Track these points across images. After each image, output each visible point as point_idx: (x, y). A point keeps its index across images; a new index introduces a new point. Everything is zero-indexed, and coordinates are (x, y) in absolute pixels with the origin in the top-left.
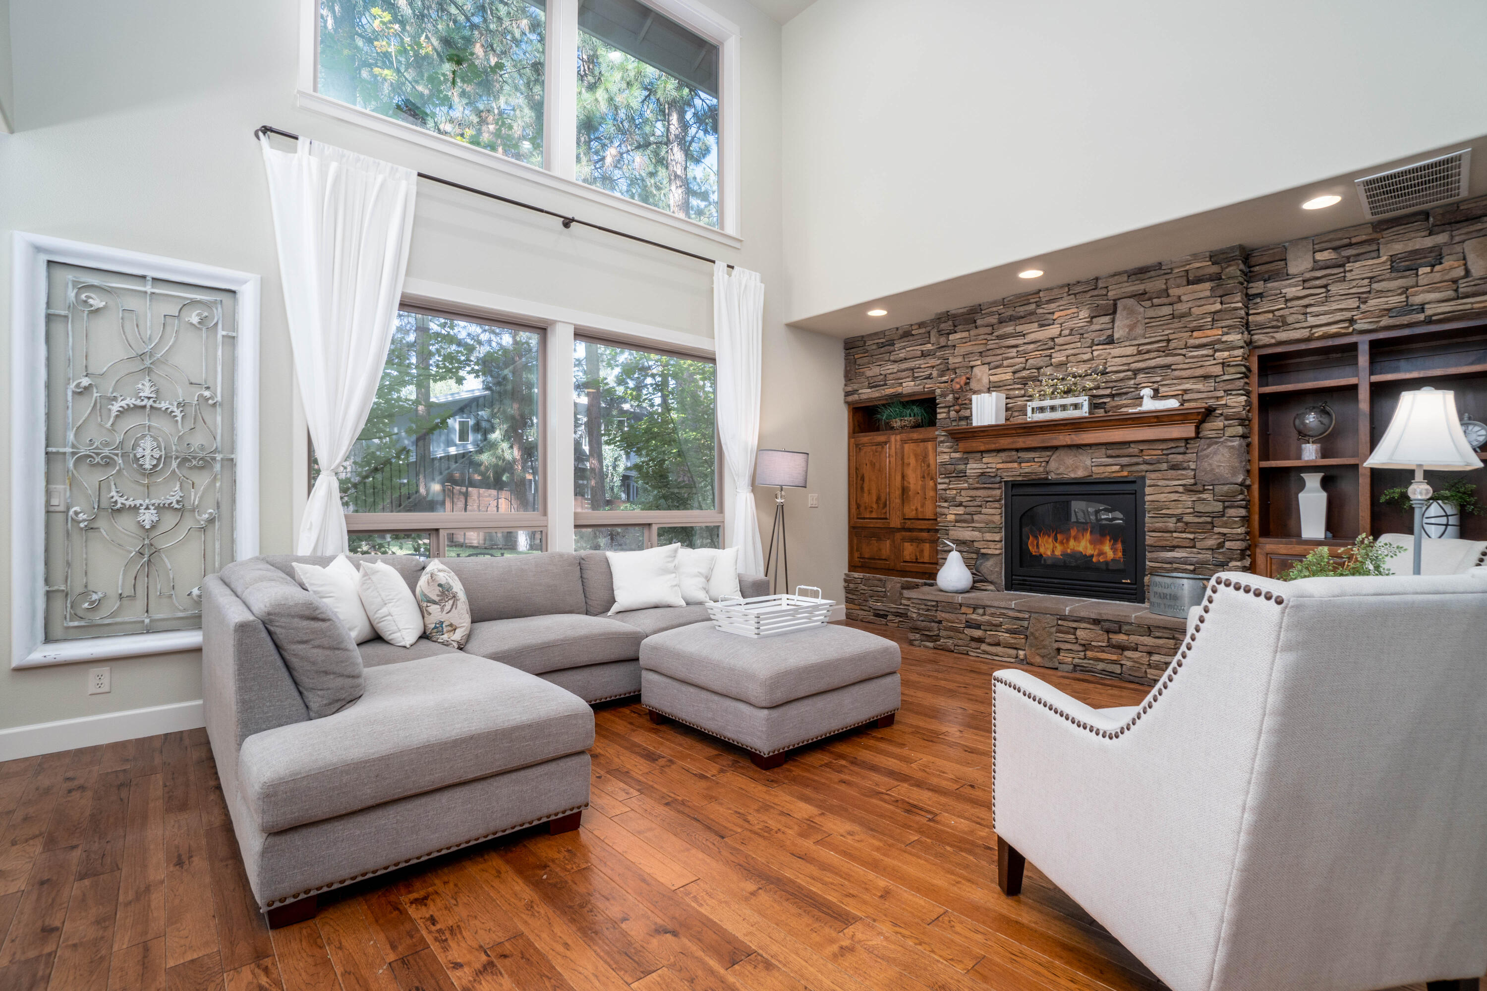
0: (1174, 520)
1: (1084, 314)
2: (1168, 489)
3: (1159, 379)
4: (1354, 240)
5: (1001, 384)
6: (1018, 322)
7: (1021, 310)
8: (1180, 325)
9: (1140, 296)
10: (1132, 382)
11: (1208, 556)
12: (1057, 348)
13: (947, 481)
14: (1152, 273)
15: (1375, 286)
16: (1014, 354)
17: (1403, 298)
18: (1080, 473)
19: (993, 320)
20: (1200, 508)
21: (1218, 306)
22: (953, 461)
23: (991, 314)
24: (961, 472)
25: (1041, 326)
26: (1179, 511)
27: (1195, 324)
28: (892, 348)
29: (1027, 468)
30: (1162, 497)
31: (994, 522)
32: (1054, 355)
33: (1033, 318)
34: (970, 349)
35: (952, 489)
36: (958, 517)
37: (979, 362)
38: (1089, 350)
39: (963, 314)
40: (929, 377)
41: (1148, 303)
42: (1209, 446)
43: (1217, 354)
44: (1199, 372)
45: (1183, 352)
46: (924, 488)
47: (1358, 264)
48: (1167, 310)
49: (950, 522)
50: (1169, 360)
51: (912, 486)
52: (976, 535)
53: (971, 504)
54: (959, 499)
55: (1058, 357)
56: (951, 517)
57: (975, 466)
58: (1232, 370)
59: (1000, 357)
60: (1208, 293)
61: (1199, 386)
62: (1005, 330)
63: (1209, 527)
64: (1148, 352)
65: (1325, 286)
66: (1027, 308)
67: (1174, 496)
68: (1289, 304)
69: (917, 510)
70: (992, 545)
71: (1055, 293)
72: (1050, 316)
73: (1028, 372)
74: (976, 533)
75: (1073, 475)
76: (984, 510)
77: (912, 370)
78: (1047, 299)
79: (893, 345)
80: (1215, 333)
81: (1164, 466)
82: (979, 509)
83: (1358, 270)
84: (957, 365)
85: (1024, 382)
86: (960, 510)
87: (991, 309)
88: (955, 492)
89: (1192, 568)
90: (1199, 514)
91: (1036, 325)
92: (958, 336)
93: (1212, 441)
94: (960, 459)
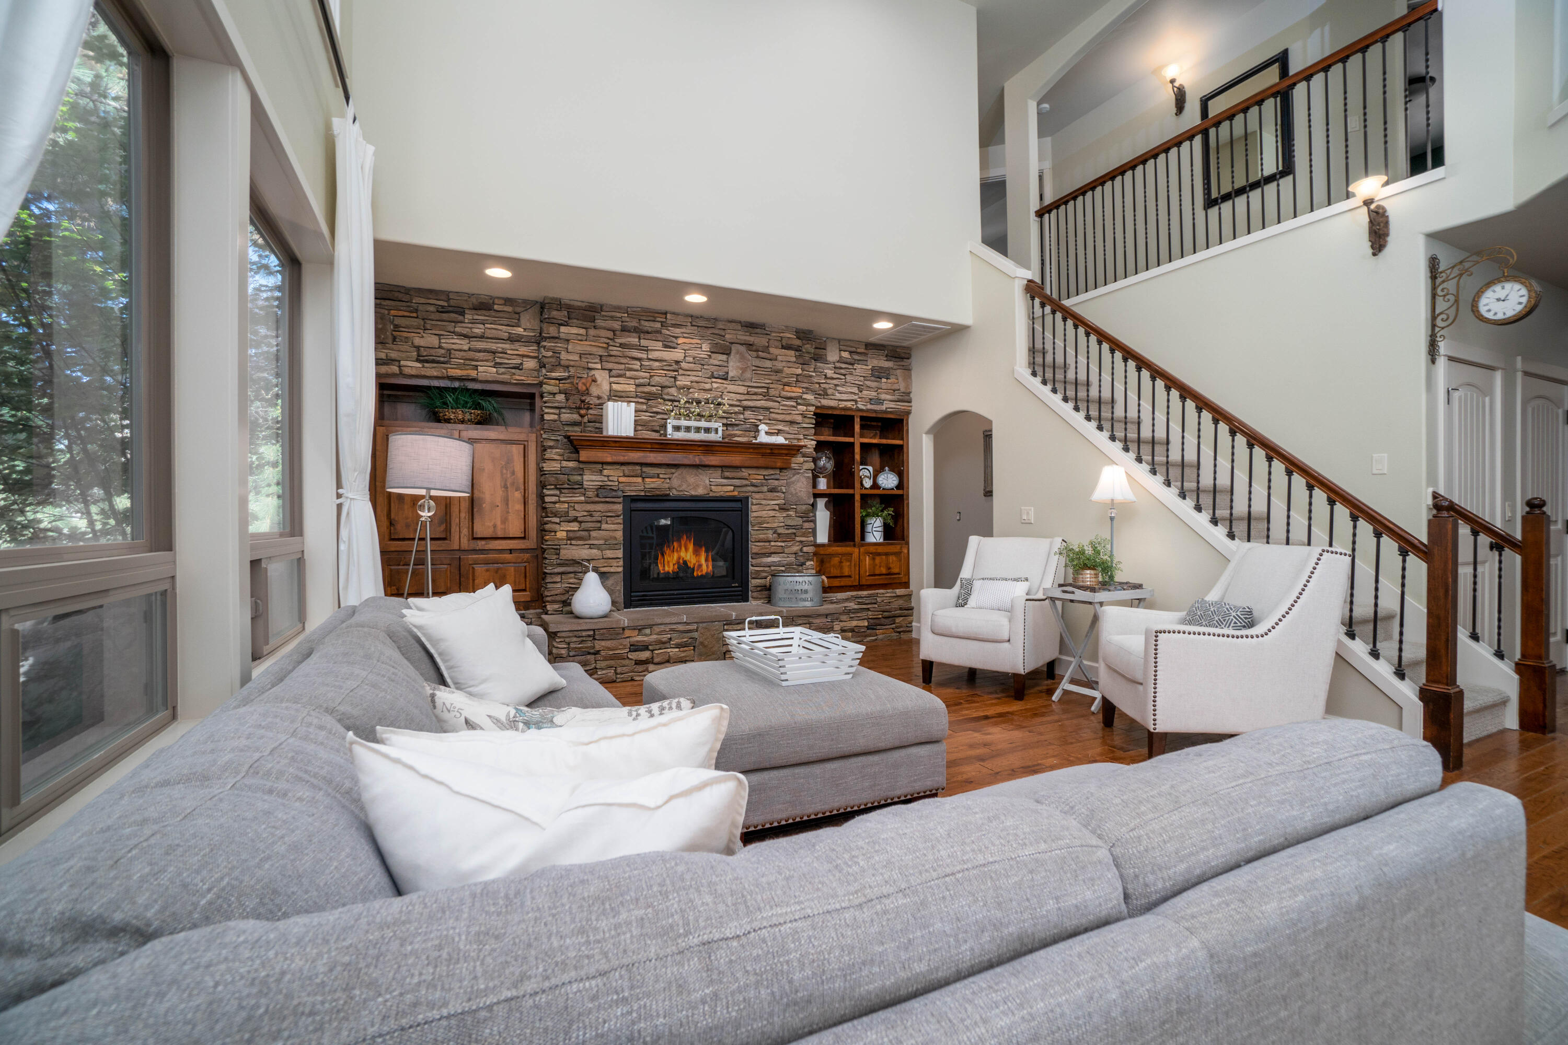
0: (771, 532)
1: (706, 347)
2: (768, 508)
3: (761, 418)
4: (859, 350)
5: (623, 394)
6: (642, 335)
7: (647, 325)
8: (776, 378)
9: (749, 346)
10: (742, 416)
11: (792, 559)
12: (681, 372)
13: (557, 492)
14: (758, 330)
15: (867, 382)
16: (638, 367)
17: (874, 394)
18: (700, 491)
19: (617, 325)
20: (790, 522)
21: (799, 371)
22: (567, 471)
23: (613, 318)
24: (577, 483)
25: (666, 346)
26: (775, 525)
27: (786, 380)
28: (461, 318)
29: (651, 483)
30: (764, 513)
31: (615, 538)
32: (679, 378)
33: (659, 337)
34: (589, 349)
35: (564, 502)
36: (571, 535)
37: (599, 366)
38: (709, 381)
39: (579, 308)
40: (518, 367)
41: (754, 354)
42: (794, 475)
43: (799, 407)
44: (788, 418)
45: (779, 399)
46: (506, 501)
47: (859, 366)
48: (768, 364)
49: (563, 539)
50: (770, 404)
51: (487, 497)
52: (595, 552)
53: (589, 519)
54: (572, 514)
55: (683, 381)
56: (561, 535)
57: (594, 478)
58: (807, 420)
59: (623, 367)
60: (794, 359)
61: (786, 429)
62: (629, 339)
63: (793, 536)
64: (755, 394)
65: (844, 375)
66: (652, 324)
67: (772, 513)
68: (828, 381)
69: (495, 526)
70: (614, 563)
71: (680, 320)
72: (674, 339)
73: (654, 388)
74: (595, 551)
75: (693, 493)
76: (604, 526)
77: (494, 353)
78: (673, 322)
79: (462, 314)
80: (796, 391)
81: (765, 489)
82: (599, 525)
83: (860, 369)
84: (572, 363)
85: (650, 397)
86: (574, 526)
87: (614, 314)
88: (566, 505)
89: (783, 569)
90: (788, 527)
91: (661, 344)
92: (574, 330)
93: (796, 472)
94: (574, 469)
